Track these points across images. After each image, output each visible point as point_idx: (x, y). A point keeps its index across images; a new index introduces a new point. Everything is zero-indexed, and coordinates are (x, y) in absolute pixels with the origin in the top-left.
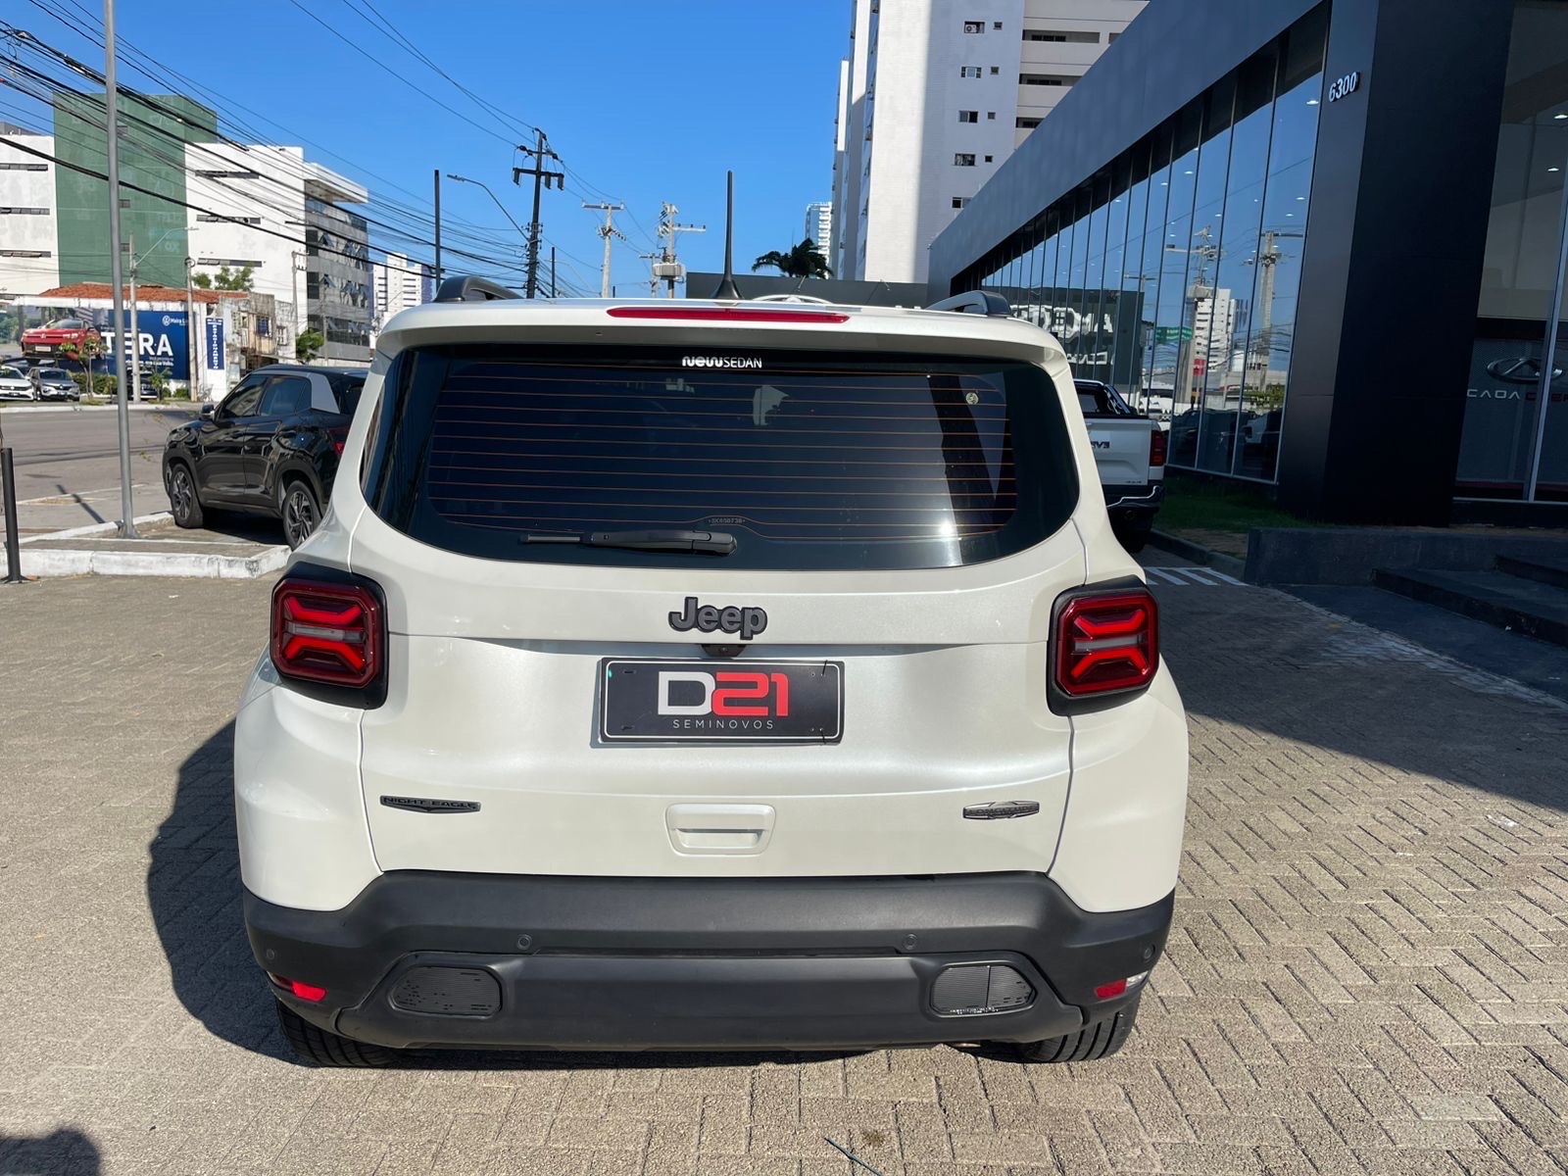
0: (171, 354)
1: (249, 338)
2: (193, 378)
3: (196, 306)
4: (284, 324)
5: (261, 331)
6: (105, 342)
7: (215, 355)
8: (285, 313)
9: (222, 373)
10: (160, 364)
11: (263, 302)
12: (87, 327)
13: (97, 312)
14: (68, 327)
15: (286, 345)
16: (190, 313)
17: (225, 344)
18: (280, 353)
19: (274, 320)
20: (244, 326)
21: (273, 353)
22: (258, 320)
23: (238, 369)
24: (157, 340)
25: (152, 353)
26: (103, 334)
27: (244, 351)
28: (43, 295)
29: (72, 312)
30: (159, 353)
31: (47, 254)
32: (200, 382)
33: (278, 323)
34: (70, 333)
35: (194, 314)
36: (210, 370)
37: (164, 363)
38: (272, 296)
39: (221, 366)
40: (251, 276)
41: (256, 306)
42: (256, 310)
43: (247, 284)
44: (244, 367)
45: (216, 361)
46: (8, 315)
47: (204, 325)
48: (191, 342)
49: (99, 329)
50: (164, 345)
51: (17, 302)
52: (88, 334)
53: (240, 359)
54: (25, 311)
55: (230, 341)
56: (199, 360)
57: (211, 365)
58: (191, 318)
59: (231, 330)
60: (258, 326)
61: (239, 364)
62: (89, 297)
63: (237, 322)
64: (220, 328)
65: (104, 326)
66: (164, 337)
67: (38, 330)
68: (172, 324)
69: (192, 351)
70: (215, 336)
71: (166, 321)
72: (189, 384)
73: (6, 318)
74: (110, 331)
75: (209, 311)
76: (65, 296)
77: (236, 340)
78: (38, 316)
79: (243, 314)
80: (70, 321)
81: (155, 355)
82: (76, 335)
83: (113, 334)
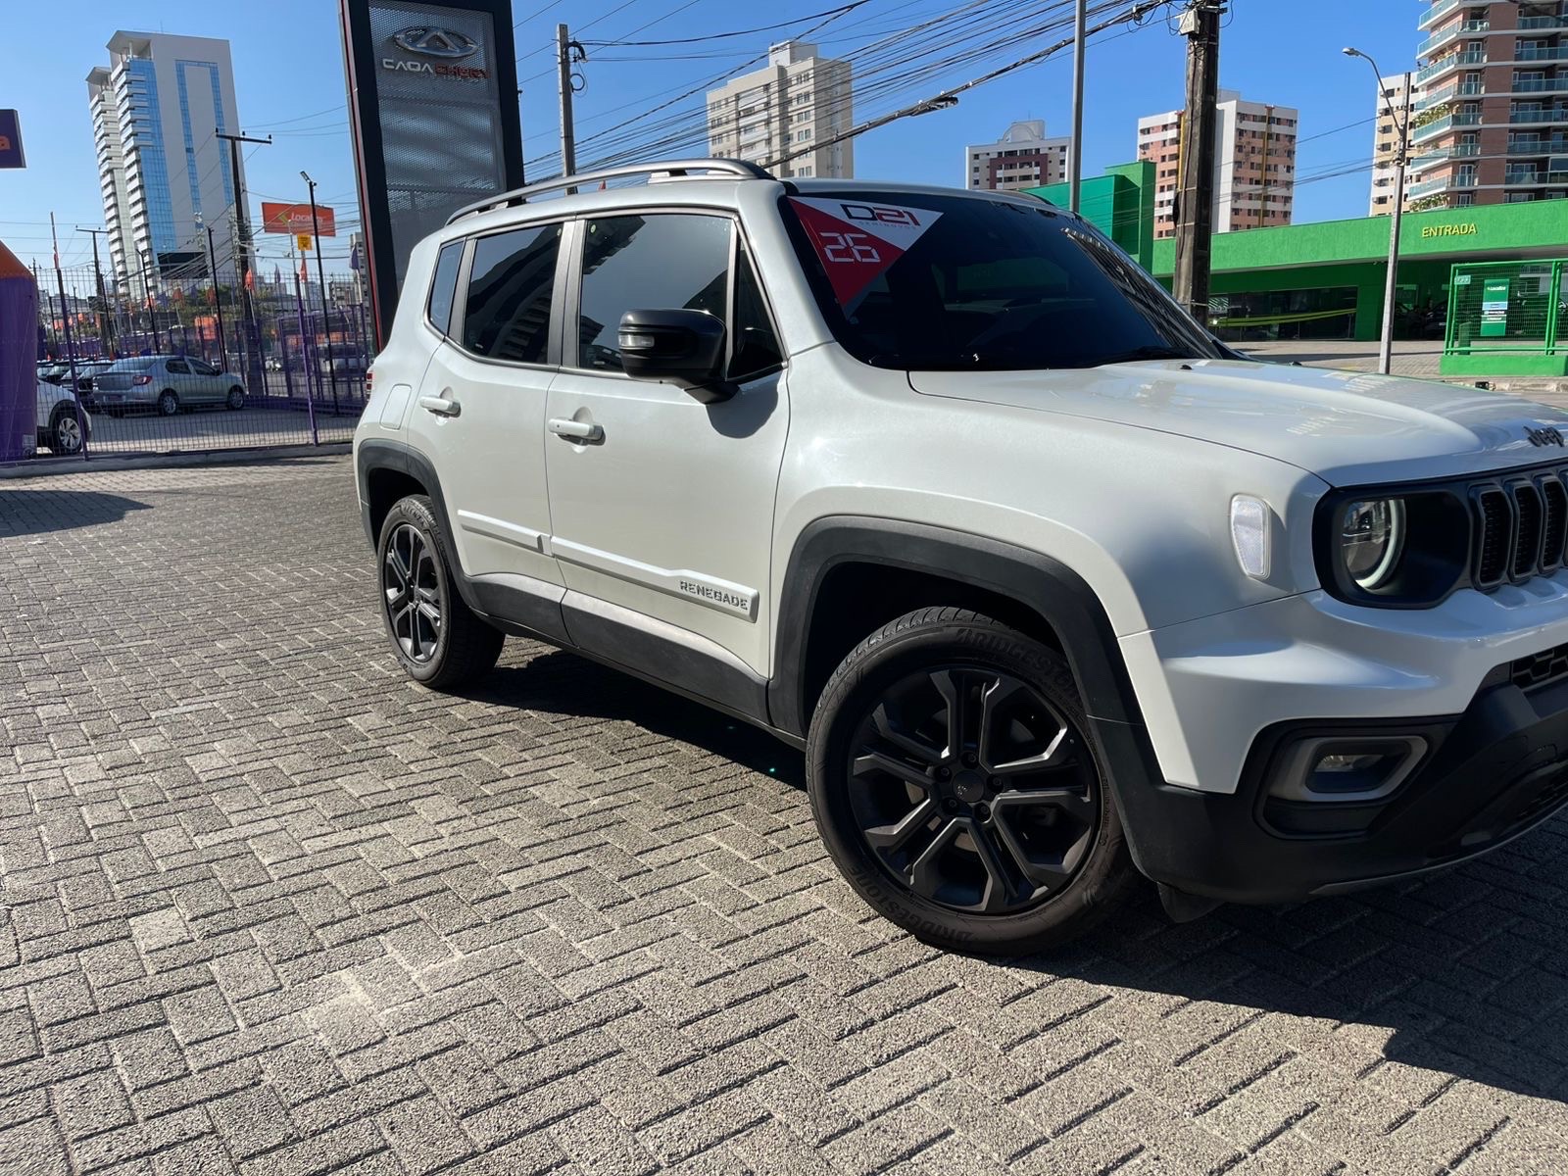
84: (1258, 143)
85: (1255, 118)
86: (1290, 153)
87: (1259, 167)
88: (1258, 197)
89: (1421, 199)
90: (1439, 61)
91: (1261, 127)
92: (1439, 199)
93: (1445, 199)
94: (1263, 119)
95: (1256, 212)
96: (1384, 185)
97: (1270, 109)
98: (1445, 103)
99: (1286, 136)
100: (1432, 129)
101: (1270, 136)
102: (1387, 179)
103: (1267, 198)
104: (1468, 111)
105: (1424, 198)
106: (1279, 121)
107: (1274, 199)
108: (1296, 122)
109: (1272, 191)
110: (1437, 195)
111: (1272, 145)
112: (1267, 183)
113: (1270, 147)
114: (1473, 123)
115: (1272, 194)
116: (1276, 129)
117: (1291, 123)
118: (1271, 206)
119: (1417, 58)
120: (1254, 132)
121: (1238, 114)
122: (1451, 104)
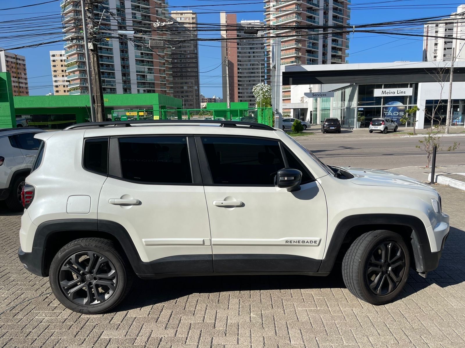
84: (14, 65)
85: (11, 57)
86: (25, 70)
87: (15, 73)
88: (17, 82)
89: (72, 88)
90: (71, 49)
91: (14, 60)
92: (78, 88)
93: (79, 88)
94: (14, 58)
95: (17, 87)
96: (57, 82)
97: (16, 55)
98: (75, 61)
99: (23, 64)
100: (72, 68)
101: (17, 64)
102: (57, 81)
103: (19, 83)
104: (81, 65)
105: (73, 88)
106: (19, 59)
107: (22, 83)
108: (25, 60)
109: (21, 80)
110: (77, 87)
111: (18, 66)
112: (19, 78)
113: (18, 67)
114: (84, 68)
115: (21, 81)
116: (19, 62)
117: (23, 60)
118: (21, 85)
119: (64, 47)
120: (12, 62)
121: (5, 55)
122: (77, 62)
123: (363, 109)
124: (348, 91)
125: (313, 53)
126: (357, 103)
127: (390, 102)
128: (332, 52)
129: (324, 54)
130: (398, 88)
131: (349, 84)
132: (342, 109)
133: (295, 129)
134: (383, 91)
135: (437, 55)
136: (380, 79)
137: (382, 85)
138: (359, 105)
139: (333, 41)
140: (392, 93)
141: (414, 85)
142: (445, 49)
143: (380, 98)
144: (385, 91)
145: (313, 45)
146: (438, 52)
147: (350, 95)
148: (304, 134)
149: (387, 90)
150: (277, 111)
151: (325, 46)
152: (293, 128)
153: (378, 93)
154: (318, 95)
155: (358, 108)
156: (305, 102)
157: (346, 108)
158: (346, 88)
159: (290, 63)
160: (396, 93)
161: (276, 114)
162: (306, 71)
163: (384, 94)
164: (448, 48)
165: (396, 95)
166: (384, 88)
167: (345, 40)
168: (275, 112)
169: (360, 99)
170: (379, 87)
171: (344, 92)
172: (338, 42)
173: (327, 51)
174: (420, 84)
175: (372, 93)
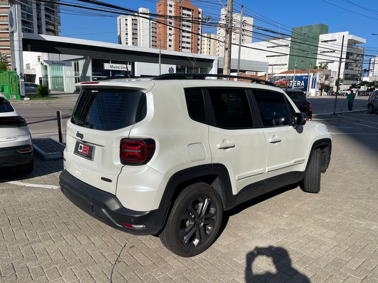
0: (304, 85)
1: (323, 81)
2: (307, 91)
3: (311, 74)
4: (333, 77)
5: (326, 79)
6: (291, 83)
7: (313, 85)
8: (334, 74)
9: (315, 89)
10: (301, 88)
11: (328, 72)
12: (287, 80)
13: (290, 77)
14: (284, 80)
15: (333, 82)
16: (309, 76)
17: (316, 82)
18: (331, 84)
19: (330, 76)
20: (322, 78)
21: (329, 84)
22: (326, 76)
23: (319, 88)
24: (301, 83)
25: (300, 85)
26: (290, 82)
27: (321, 84)
28: (280, 74)
29: (285, 77)
30: (301, 85)
31: (286, 64)
32: (309, 92)
33: (332, 77)
34: (284, 82)
35: (310, 76)
36: (312, 89)
37: (302, 88)
38: (331, 70)
39: (314, 88)
40: (328, 65)
41: (326, 73)
42: (326, 74)
43: (326, 67)
44: (320, 88)
45: (313, 87)
46: (273, 78)
47: (312, 78)
48: (308, 82)
49: (290, 80)
50: (303, 84)
51: (274, 76)
52: (287, 82)
53: (320, 86)
54: (276, 77)
55: (317, 82)
56: (310, 87)
57: (312, 88)
58: (309, 77)
59: (318, 79)
60: (326, 78)
61: (319, 87)
62: (289, 74)
63: (320, 77)
64: (316, 79)
65: (291, 80)
66: (303, 82)
67: (278, 81)
68: (305, 78)
69: (308, 84)
70: (314, 81)
71: (304, 78)
72: (306, 92)
73: (272, 79)
74: (292, 81)
75: (314, 75)
76: (284, 74)
77: (319, 82)
78: (278, 78)
79: (322, 75)
80: (284, 79)
81: (301, 86)
82: (285, 82)
83: (292, 82)
123: (97, 79)
124: (81, 63)
125: (28, 24)
126: (92, 73)
127: (116, 74)
128: (46, 26)
129: (39, 26)
130: (121, 64)
131: (83, 57)
132: (76, 78)
133: (40, 93)
134: (111, 66)
135: (128, 42)
136: (108, 56)
137: (109, 61)
138: (93, 75)
139: (46, 16)
140: (117, 68)
141: (131, 63)
142: (133, 38)
143: (109, 71)
144: (112, 66)
145: (27, 16)
146: (128, 40)
147: (83, 66)
148: (49, 98)
149: (114, 65)
150: (22, 75)
151: (39, 19)
152: (38, 92)
153: (107, 66)
154: (57, 63)
155: (93, 78)
156: (31, 68)
157: (80, 77)
158: (79, 60)
159: (5, 30)
160: (120, 68)
161: (21, 77)
162: (45, 40)
163: (112, 68)
164: (135, 38)
165: (120, 69)
166: (111, 63)
167: (57, 18)
168: (20, 76)
169: (93, 71)
170: (108, 62)
171: (78, 63)
172: (50, 18)
173: (42, 24)
174: (136, 63)
175: (103, 66)
